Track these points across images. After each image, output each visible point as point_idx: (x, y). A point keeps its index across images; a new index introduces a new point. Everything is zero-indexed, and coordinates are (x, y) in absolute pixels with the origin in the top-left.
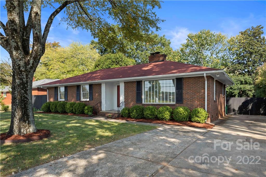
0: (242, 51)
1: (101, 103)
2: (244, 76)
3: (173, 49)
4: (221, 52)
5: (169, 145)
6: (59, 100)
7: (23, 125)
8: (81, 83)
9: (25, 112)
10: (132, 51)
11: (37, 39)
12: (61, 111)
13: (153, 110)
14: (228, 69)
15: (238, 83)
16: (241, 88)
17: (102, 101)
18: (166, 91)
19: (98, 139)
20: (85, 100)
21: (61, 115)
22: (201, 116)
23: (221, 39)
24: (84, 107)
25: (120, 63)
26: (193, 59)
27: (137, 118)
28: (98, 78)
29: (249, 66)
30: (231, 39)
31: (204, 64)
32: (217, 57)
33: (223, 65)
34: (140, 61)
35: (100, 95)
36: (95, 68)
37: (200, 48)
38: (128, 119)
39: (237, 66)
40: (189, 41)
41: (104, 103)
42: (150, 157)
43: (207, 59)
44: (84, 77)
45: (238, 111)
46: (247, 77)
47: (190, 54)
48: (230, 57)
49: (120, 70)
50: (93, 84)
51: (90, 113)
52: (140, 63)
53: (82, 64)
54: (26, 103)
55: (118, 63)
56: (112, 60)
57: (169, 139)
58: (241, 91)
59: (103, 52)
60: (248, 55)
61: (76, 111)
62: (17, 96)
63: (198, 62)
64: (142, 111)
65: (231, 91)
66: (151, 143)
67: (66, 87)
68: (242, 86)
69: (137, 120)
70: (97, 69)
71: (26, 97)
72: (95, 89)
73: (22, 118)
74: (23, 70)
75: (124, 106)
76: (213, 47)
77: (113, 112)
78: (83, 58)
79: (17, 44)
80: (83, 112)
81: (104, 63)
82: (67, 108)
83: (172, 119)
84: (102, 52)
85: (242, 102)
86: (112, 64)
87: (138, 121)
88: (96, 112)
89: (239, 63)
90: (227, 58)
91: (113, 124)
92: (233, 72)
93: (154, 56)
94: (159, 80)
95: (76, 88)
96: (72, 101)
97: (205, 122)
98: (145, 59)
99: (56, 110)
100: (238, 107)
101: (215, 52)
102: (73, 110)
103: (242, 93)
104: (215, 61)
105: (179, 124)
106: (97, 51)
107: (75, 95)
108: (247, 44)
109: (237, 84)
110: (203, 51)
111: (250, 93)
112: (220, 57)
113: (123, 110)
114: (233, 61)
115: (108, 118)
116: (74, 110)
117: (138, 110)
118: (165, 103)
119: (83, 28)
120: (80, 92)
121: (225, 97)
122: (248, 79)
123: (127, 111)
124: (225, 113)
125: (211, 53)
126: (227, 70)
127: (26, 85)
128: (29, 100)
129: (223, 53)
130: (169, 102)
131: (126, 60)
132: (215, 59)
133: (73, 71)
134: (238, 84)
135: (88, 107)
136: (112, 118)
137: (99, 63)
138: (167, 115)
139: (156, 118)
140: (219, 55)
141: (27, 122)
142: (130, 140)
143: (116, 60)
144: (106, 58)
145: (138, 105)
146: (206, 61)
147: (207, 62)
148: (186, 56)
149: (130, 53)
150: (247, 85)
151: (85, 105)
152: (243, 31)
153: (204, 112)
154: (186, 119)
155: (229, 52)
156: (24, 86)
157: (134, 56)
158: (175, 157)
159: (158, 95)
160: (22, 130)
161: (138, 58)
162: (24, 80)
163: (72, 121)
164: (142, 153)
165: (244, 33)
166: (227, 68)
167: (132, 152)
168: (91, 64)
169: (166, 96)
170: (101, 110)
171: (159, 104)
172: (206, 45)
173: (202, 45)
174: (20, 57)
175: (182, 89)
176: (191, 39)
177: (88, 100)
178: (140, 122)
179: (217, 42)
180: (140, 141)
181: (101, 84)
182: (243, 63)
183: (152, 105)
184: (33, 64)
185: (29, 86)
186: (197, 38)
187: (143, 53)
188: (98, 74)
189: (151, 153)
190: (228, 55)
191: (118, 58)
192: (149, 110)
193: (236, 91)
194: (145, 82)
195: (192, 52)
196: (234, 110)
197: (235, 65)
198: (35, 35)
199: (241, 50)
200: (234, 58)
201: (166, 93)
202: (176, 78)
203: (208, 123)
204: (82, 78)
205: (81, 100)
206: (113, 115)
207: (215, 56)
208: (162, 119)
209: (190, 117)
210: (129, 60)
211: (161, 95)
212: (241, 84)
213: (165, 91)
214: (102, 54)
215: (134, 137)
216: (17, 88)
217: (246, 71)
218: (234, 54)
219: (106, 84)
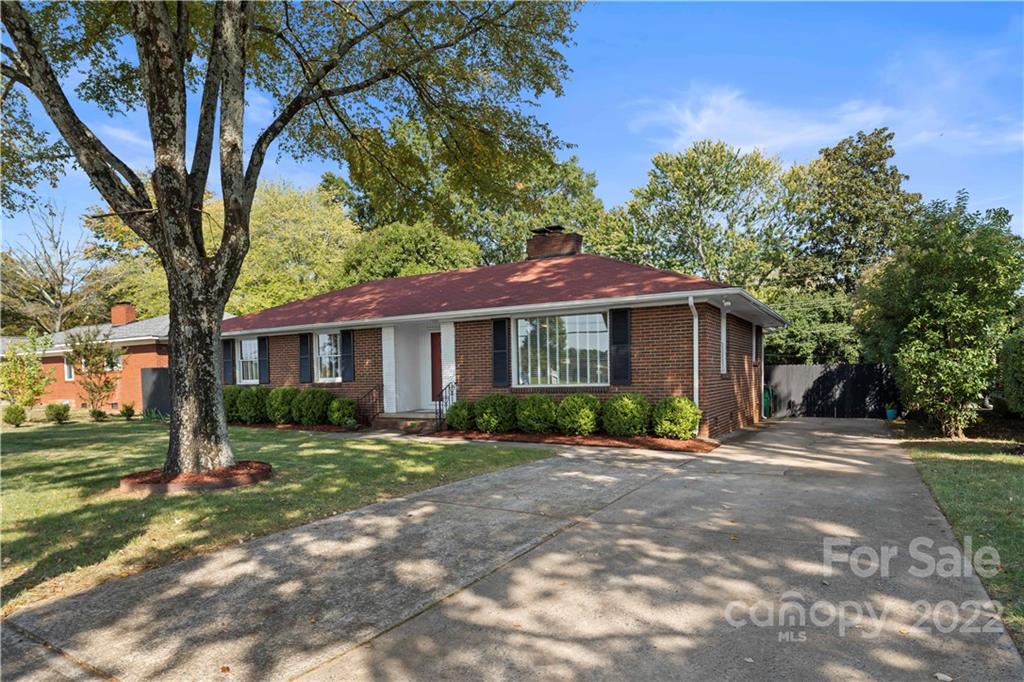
0: (828, 213)
1: (380, 388)
2: (832, 294)
3: (604, 204)
4: (761, 218)
5: (588, 488)
6: (241, 381)
7: (205, 447)
8: (315, 325)
9: (206, 411)
10: (466, 213)
11: (236, 215)
12: (251, 417)
13: (545, 406)
14: (785, 271)
15: (814, 319)
16: (821, 334)
17: (384, 383)
18: (582, 348)
19: (403, 479)
20: (327, 380)
21: (256, 429)
22: (681, 420)
23: (762, 174)
24: (327, 403)
25: (430, 255)
26: (669, 241)
27: (496, 431)
28: (369, 311)
29: (848, 263)
30: (794, 172)
31: (706, 255)
32: (748, 232)
33: (766, 258)
34: (494, 247)
35: (378, 364)
36: (348, 272)
37: (693, 203)
38: (470, 436)
39: (810, 262)
40: (658, 177)
41: (393, 389)
42: (544, 508)
43: (715, 240)
44: (322, 306)
45: (802, 405)
46: (841, 297)
47: (660, 223)
48: (791, 233)
49: (435, 284)
50: (353, 330)
51: (351, 421)
52: (493, 251)
53: (297, 259)
54: (209, 388)
55: (421, 256)
56: (403, 247)
57: (589, 477)
58: (824, 343)
59: (364, 215)
60: (845, 227)
61: (301, 416)
62: (186, 369)
63: (688, 250)
64: (514, 409)
65: (791, 344)
66: (542, 485)
67: (263, 341)
68: (826, 328)
69: (498, 438)
70: (354, 276)
71: (209, 372)
72: (360, 345)
73: (200, 427)
74: (200, 299)
75: (455, 397)
76: (735, 200)
77: (422, 416)
78: (301, 237)
79: (182, 228)
80: (326, 417)
81: (377, 257)
82: (271, 406)
83: (601, 431)
84: (361, 214)
85: (815, 378)
86: (404, 260)
87: (500, 440)
88: (366, 419)
89: (820, 254)
90: (779, 236)
91: (430, 449)
92: (800, 282)
93: (545, 239)
94: (559, 316)
95: (297, 344)
96: (287, 386)
97: (694, 436)
98: (512, 239)
99: (233, 414)
100: (802, 393)
101: (741, 214)
102: (290, 412)
103: (825, 350)
104: (742, 245)
105: (620, 443)
106: (346, 210)
107: (294, 366)
108: (843, 188)
109: (809, 322)
110: (703, 212)
111: (849, 348)
112: (759, 232)
113: (455, 407)
114: (799, 246)
115: (408, 432)
116: (295, 414)
117: (500, 405)
118: (579, 384)
119: (325, 157)
120: (312, 354)
121: (760, 363)
122: (846, 304)
123: (465, 412)
124: (760, 414)
125: (729, 221)
126: (781, 277)
127: (208, 341)
128: (215, 380)
129: (768, 220)
130: (591, 382)
131: (448, 246)
132: (743, 239)
133: (266, 283)
134: (813, 323)
135: (342, 403)
136: (419, 433)
137: (358, 256)
138: (586, 419)
139: (552, 428)
140: (756, 227)
141: (213, 437)
142: (487, 481)
143: (416, 245)
144: (384, 239)
145: (500, 391)
146: (714, 245)
147: (717, 250)
148: (647, 230)
149: (461, 218)
150: (840, 324)
151: (331, 397)
152: (832, 146)
153: (688, 406)
154: (641, 429)
155: (785, 216)
156: (203, 341)
157: (475, 228)
158: (603, 506)
159: (558, 360)
160: (203, 460)
161: (487, 234)
162: (204, 325)
163: (302, 443)
164: (524, 502)
165: (835, 153)
166: (780, 268)
167: (501, 503)
168: (327, 257)
169: (583, 361)
170: (383, 411)
171: (562, 388)
172: (713, 193)
173: (700, 193)
174: (191, 264)
175: (627, 343)
176: (662, 172)
177: (339, 380)
178: (507, 441)
179: (746, 181)
180: (514, 481)
181: (380, 329)
182: (831, 253)
183: (542, 390)
184: (224, 283)
185: (215, 343)
186: (683, 168)
187: (504, 219)
188: (367, 298)
189: (546, 502)
190: (785, 227)
191: (423, 239)
192: (533, 405)
193: (808, 344)
194: (519, 321)
195: (667, 217)
196: (791, 405)
197: (805, 260)
198: (232, 206)
199: (824, 210)
200: (803, 237)
201: (583, 352)
202: (611, 310)
203: (702, 438)
204: (313, 309)
205: (316, 381)
206: (423, 425)
207: (743, 230)
208: (572, 432)
209: (651, 423)
210: (459, 244)
211: (568, 361)
212: (822, 322)
213: (578, 348)
214: (363, 220)
215: (498, 475)
216: (184, 348)
217: (841, 280)
218: (803, 222)
219: (395, 328)
